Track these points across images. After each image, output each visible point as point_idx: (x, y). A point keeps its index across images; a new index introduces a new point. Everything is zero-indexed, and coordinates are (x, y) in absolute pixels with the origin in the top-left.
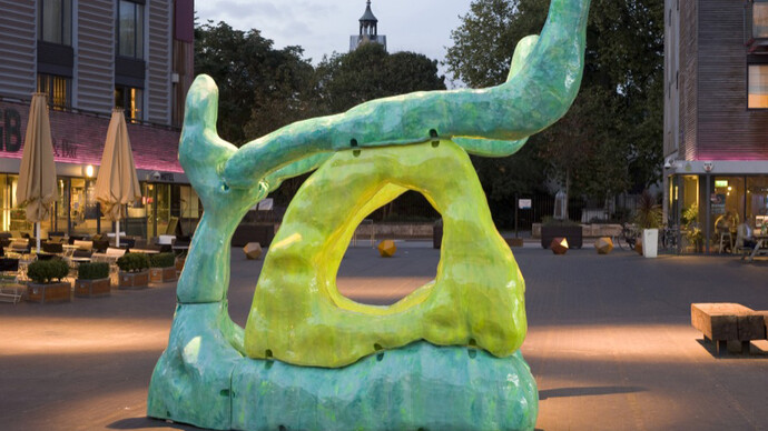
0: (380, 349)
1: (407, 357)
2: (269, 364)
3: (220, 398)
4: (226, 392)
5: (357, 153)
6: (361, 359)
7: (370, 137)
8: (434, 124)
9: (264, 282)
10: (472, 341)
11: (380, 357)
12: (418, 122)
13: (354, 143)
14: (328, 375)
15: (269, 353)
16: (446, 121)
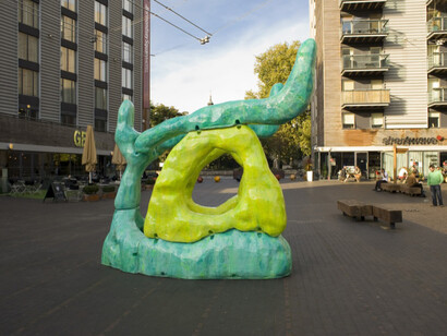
0: (211, 233)
1: (226, 237)
2: (156, 240)
3: (133, 258)
4: (135, 254)
5: (199, 133)
6: (203, 239)
7: (206, 124)
8: (238, 118)
9: (153, 199)
10: (260, 229)
11: (212, 237)
12: (230, 116)
13: (197, 128)
14: (185, 247)
15: (156, 235)
16: (245, 115)
